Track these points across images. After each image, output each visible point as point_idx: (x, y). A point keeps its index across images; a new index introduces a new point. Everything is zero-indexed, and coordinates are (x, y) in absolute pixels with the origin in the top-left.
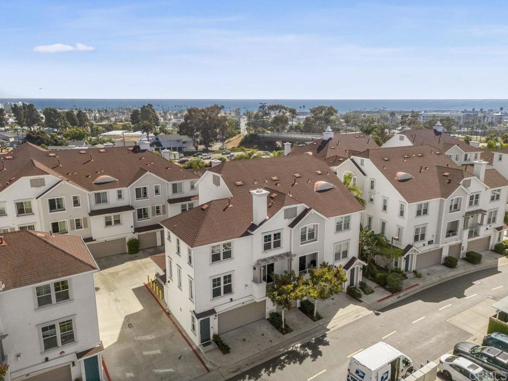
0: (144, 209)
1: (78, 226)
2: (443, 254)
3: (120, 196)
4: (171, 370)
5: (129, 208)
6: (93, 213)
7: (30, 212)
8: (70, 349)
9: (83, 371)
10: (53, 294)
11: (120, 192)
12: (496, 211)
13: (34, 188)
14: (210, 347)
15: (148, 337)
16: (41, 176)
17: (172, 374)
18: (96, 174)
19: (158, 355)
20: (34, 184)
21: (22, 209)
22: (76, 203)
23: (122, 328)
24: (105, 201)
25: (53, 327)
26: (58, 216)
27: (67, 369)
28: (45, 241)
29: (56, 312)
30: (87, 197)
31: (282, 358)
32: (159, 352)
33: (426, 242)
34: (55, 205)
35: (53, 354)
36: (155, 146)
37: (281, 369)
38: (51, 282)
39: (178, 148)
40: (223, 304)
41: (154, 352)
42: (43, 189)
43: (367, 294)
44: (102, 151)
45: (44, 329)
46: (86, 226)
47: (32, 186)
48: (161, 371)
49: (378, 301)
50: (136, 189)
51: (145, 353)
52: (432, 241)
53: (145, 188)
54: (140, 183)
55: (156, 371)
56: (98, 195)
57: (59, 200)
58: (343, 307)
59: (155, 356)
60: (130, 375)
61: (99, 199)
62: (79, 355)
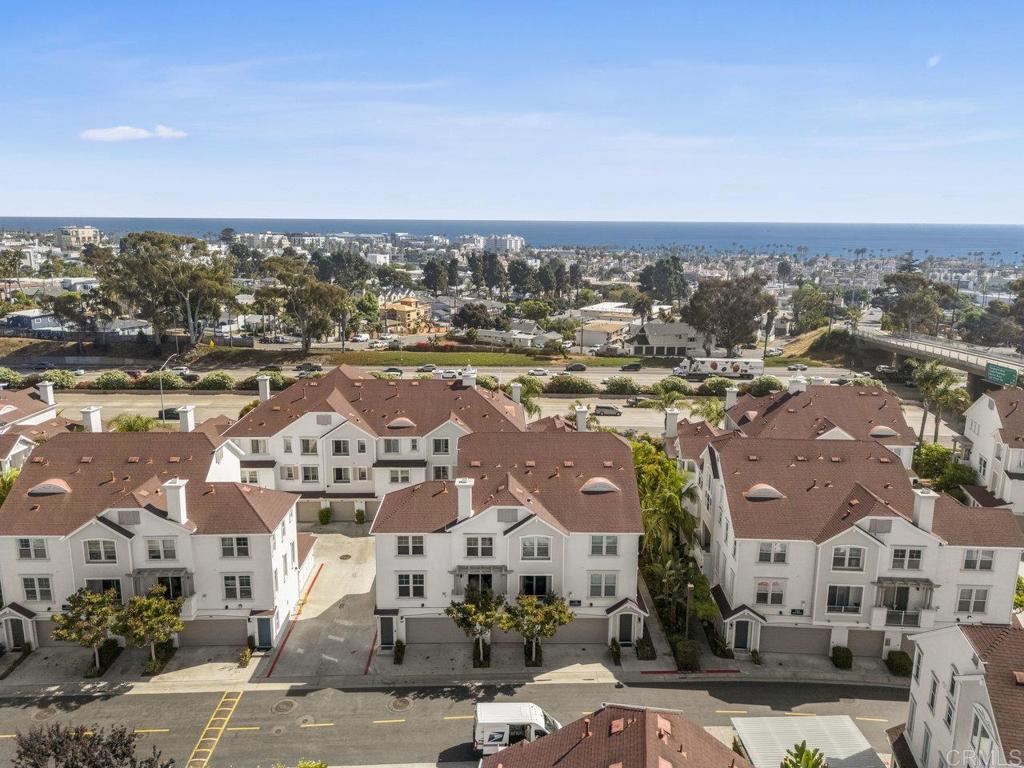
0: (444, 468)
1: (363, 476)
2: (832, 640)
3: (414, 447)
4: (336, 660)
5: (421, 463)
6: (380, 464)
7: (314, 451)
8: (248, 604)
9: (257, 630)
10: (235, 547)
11: (414, 441)
12: (986, 591)
13: (320, 426)
14: (387, 652)
15: (346, 623)
16: (329, 413)
17: (334, 663)
18: (395, 415)
19: (339, 642)
20: (321, 421)
21: (307, 447)
22: (362, 448)
23: (334, 605)
24: (396, 450)
25: (233, 578)
26: (341, 461)
27: (244, 623)
28: (244, 497)
29: (237, 566)
30: (375, 444)
31: (446, 689)
32: (342, 640)
33: (787, 610)
34: (340, 448)
35: (233, 604)
36: (636, 344)
37: (432, 698)
38: (234, 536)
39: (679, 349)
40: (410, 607)
41: (338, 639)
42: (328, 427)
43: (640, 659)
44: (414, 383)
45: (227, 578)
46: (370, 479)
47: (318, 423)
48: (328, 657)
49: (643, 673)
50: (435, 441)
51: (330, 637)
52: (802, 611)
53: (447, 441)
54: (439, 432)
55: (324, 656)
56: (388, 443)
57: (345, 443)
58: (583, 663)
59: (335, 642)
60: (301, 651)
61: (391, 446)
62: (253, 613)
